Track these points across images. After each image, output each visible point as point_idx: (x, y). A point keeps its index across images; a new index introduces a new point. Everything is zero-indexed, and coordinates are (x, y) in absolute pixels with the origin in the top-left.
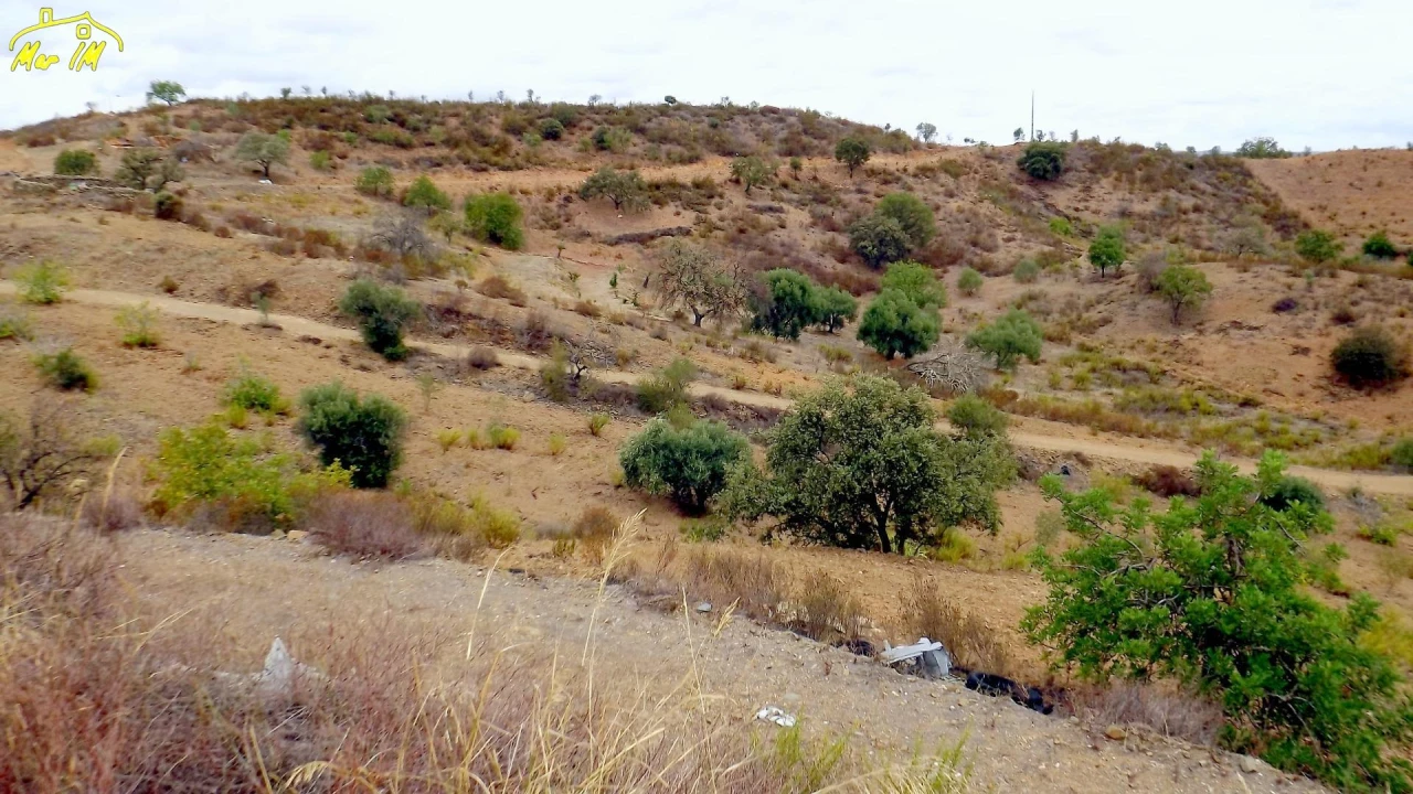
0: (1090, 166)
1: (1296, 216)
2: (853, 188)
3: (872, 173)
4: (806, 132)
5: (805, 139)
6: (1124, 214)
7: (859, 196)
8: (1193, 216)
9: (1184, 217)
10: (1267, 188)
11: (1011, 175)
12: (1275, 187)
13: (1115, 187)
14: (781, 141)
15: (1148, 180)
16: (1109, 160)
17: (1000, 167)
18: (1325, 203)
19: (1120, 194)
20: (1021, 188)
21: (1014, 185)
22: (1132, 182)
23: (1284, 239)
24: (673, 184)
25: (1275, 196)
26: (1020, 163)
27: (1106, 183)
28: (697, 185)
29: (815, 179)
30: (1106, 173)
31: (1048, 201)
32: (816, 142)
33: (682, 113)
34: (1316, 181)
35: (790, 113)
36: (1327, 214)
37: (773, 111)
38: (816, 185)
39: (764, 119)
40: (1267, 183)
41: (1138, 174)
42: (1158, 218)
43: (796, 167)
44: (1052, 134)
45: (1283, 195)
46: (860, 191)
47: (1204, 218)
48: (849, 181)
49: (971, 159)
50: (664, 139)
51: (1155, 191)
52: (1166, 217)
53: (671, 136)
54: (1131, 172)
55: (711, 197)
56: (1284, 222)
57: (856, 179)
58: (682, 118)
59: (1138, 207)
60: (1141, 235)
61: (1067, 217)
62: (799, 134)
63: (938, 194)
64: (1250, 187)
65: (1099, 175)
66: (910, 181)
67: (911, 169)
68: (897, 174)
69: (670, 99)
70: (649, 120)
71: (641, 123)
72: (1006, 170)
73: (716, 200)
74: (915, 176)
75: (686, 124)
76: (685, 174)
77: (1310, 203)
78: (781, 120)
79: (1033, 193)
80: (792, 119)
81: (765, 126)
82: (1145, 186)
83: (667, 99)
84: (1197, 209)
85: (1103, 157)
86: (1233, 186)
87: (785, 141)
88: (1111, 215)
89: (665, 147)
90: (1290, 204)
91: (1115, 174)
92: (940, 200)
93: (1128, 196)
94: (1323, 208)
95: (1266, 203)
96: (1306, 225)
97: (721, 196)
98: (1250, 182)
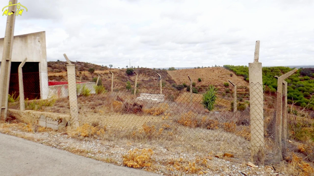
0: (139, 72)
1: (173, 80)
2: (91, 77)
3: (96, 74)
4: (85, 67)
5: (84, 68)
6: (143, 80)
7: (92, 78)
8: (155, 81)
9: (153, 81)
10: (170, 76)
11: (125, 74)
12: (171, 75)
13: (142, 76)
14: (79, 68)
15: (149, 74)
16: (142, 71)
17: (123, 72)
18: (178, 78)
19: (143, 77)
20: (125, 76)
21: (124, 76)
22: (146, 75)
23: (170, 84)
24: (55, 76)
25: (171, 77)
26: (126, 72)
27: (141, 75)
28: (59, 76)
29: (84, 75)
30: (141, 74)
31: (130, 78)
32: (86, 68)
33: (60, 63)
34: (178, 74)
35: (82, 63)
36: (178, 80)
37: (79, 62)
38: (84, 76)
39: (77, 64)
40: (170, 75)
41: (147, 73)
42: (148, 81)
43: (80, 73)
44: (134, 66)
45: (172, 77)
46: (92, 77)
47: (156, 81)
48: (91, 75)
49: (118, 71)
50: (55, 68)
51: (149, 76)
52: (150, 81)
53: (56, 67)
54: (146, 73)
55: (62, 78)
56: (171, 81)
57: (92, 75)
58: (60, 64)
59: (145, 79)
60: (145, 84)
61: (133, 81)
62: (83, 67)
63: (107, 78)
64: (167, 76)
65: (140, 74)
66: (102, 75)
67: (103, 73)
68: (100, 74)
69: (58, 61)
70: (53, 64)
71: (51, 65)
72: (123, 73)
73: (63, 79)
74: (104, 74)
75: (60, 65)
76: (57, 74)
77: (176, 78)
78: (80, 64)
79: (128, 77)
80: (83, 64)
81: (77, 66)
82: (148, 76)
83: (58, 60)
84: (156, 79)
85: (141, 71)
86: (164, 75)
87: (80, 68)
88: (141, 81)
89: (54, 70)
90: (173, 78)
91: (143, 74)
92: (106, 79)
93: (144, 77)
94: (178, 79)
95: (169, 78)
96: (175, 82)
97: (64, 78)
98: (167, 75)
